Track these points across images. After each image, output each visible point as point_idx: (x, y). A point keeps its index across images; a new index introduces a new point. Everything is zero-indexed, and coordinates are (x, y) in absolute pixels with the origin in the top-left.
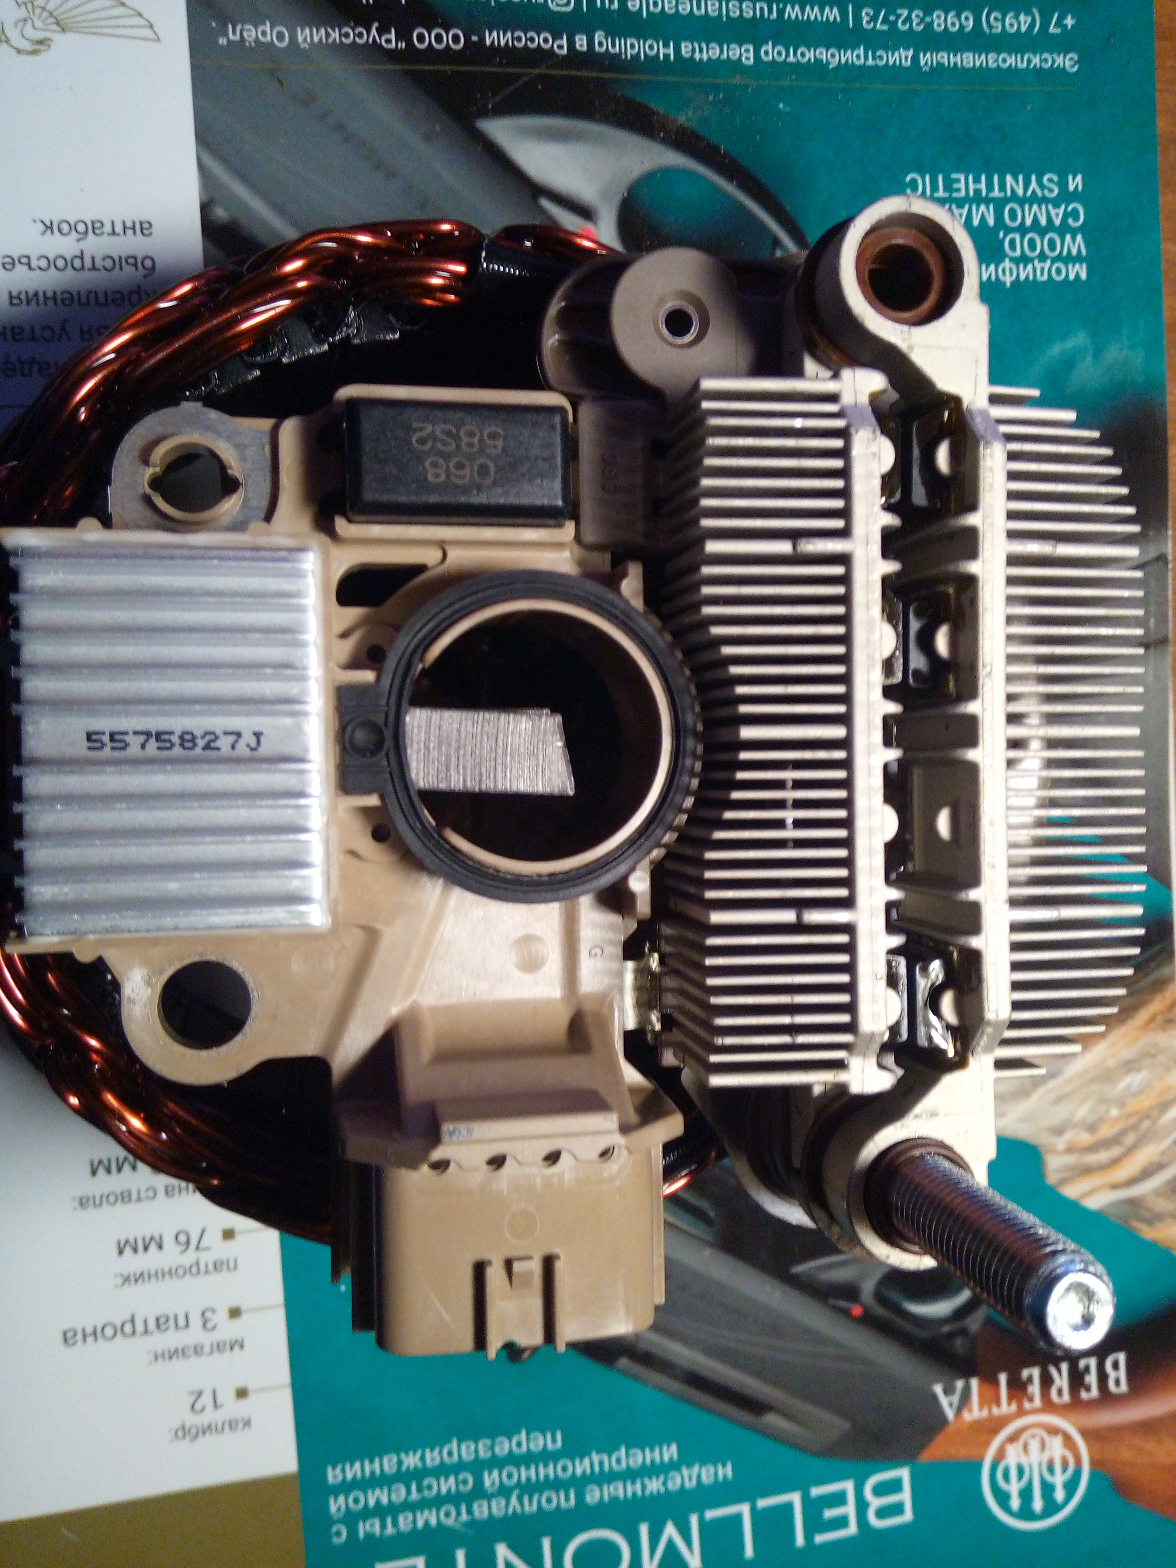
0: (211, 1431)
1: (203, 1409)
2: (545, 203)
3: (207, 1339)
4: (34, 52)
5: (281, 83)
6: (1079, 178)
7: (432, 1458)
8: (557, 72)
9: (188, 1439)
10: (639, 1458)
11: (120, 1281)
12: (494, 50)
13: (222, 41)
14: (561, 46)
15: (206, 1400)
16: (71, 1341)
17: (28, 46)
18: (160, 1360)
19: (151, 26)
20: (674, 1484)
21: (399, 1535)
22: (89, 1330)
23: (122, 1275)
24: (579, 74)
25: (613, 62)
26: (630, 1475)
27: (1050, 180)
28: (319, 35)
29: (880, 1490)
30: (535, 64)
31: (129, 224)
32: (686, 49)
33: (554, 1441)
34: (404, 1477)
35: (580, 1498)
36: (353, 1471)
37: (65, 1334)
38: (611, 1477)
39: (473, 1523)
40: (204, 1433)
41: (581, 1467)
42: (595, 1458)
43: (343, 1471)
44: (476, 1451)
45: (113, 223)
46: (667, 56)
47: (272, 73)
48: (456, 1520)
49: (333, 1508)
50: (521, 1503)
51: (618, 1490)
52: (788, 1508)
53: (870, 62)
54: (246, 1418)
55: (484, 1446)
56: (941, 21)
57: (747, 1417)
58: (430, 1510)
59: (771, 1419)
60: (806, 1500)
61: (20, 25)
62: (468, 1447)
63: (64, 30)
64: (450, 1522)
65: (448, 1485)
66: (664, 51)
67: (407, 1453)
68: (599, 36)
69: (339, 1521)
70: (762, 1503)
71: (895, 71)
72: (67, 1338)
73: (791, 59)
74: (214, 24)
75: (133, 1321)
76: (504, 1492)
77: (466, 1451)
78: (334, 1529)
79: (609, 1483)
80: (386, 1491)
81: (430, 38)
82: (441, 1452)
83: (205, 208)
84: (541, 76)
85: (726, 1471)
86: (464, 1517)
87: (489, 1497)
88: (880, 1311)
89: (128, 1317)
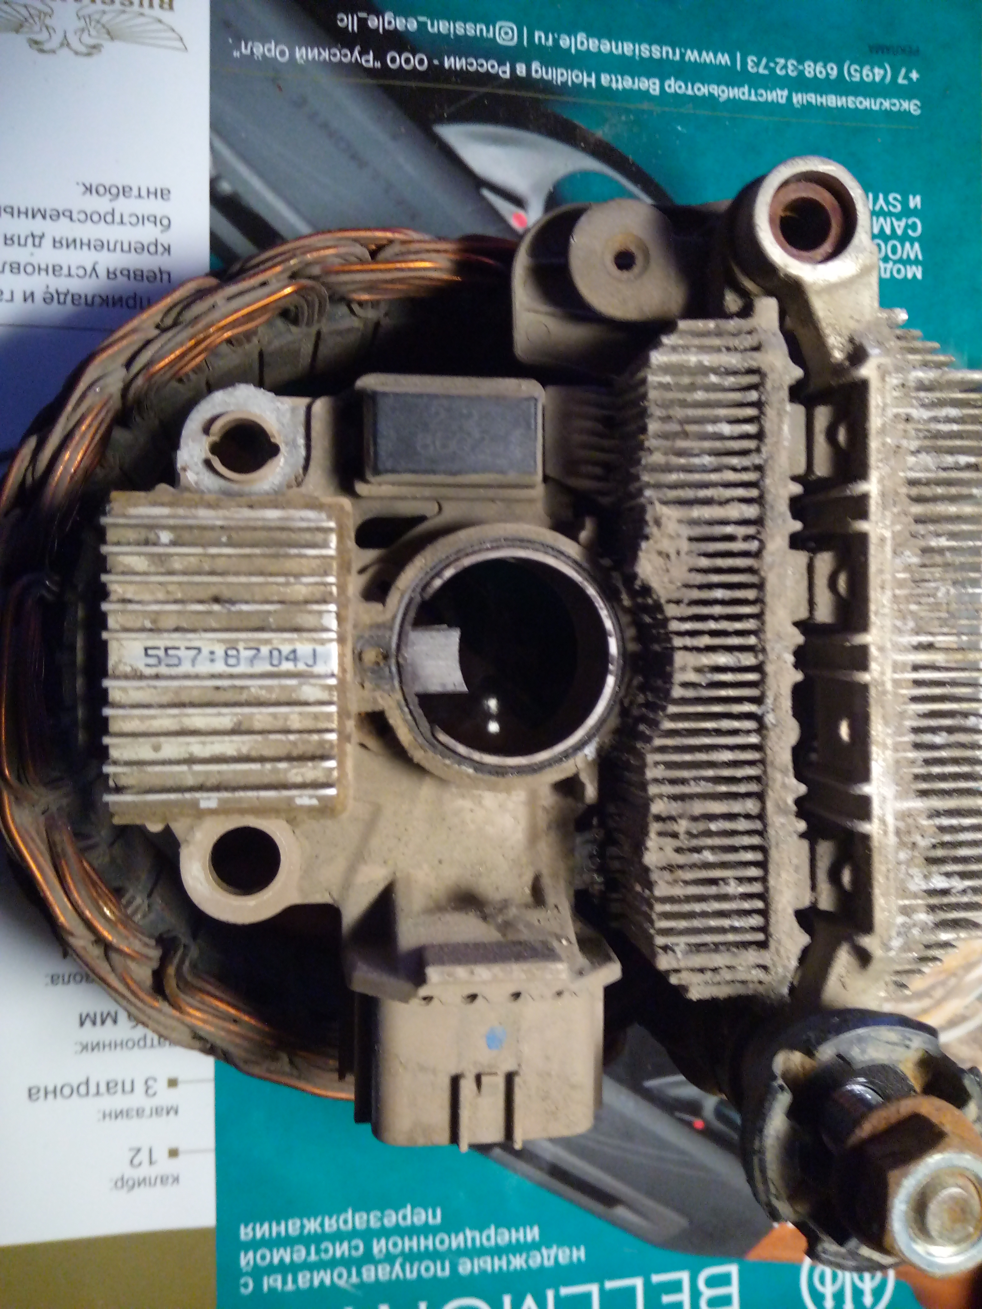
0: (145, 1185)
1: (140, 1164)
2: (486, 193)
3: (149, 1104)
4: (89, 54)
5: (280, 88)
6: (918, 198)
7: (330, 1225)
8: (501, 92)
9: (125, 1189)
10: (505, 1237)
11: (79, 1048)
12: (452, 72)
13: (236, 54)
14: (505, 72)
15: (143, 1156)
16: (34, 1097)
17: (83, 49)
18: (107, 1118)
19: (181, 39)
20: (535, 1262)
21: (298, 1291)
22: (51, 1088)
23: (81, 1044)
24: (519, 94)
25: (546, 86)
26: (498, 1251)
27: (895, 199)
28: (313, 54)
29: (712, 1282)
30: (484, 84)
31: (152, 190)
32: (605, 79)
33: (434, 1216)
34: (306, 1240)
35: (454, 1268)
36: (262, 1230)
37: (30, 1090)
38: (482, 1252)
39: (362, 1285)
40: (139, 1184)
41: (457, 1241)
42: (469, 1233)
43: (254, 1229)
44: (368, 1221)
45: (139, 189)
46: (589, 84)
47: (274, 80)
48: (347, 1281)
49: (243, 1262)
50: (403, 1270)
51: (487, 1264)
52: (631, 1291)
53: (753, 98)
54: (176, 1175)
55: (375, 1216)
56: (811, 69)
57: (599, 1208)
58: (325, 1270)
59: (620, 1211)
60: (648, 1286)
61: (78, 34)
62: (361, 1218)
63: (112, 38)
64: (342, 1283)
65: (341, 1250)
66: (586, 80)
67: (309, 1220)
68: (535, 65)
69: (247, 1274)
70: (610, 1285)
71: (774, 105)
72: (32, 1094)
73: (690, 92)
74: (230, 41)
75: (87, 1083)
76: (389, 1259)
77: (360, 1220)
78: (242, 1281)
79: (479, 1257)
80: (289, 1250)
81: (400, 61)
82: (337, 1221)
83: (213, 182)
84: (487, 95)
85: (580, 1254)
86: (354, 1279)
87: (376, 1263)
88: (719, 1126)
89: (84, 1079)
